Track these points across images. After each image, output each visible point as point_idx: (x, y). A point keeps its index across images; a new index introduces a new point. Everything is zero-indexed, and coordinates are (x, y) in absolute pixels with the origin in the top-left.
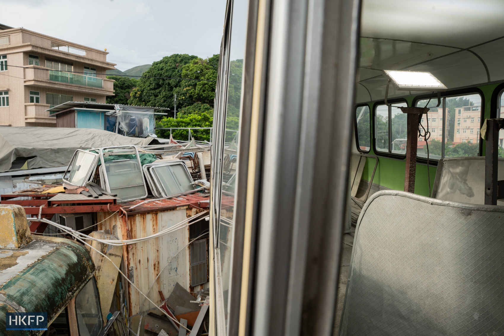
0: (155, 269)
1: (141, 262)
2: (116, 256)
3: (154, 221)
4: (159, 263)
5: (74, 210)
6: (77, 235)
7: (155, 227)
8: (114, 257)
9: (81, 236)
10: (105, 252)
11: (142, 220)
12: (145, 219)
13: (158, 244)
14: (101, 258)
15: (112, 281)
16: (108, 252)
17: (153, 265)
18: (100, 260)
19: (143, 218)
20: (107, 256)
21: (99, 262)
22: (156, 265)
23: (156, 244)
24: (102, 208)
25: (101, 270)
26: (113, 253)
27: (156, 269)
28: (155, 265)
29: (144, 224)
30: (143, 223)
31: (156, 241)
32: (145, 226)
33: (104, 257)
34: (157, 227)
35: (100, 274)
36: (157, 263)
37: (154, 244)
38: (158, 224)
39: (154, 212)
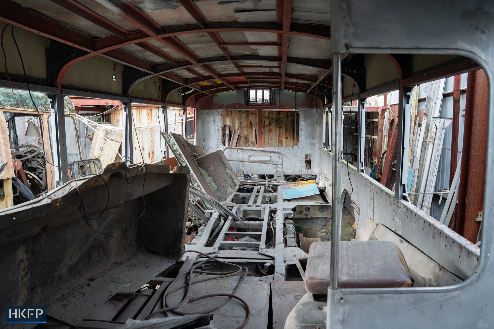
0: (149, 157)
1: (137, 149)
2: (116, 141)
3: (149, 115)
4: (153, 153)
5: (85, 103)
6: (86, 121)
7: (150, 121)
8: (114, 142)
9: (89, 122)
10: (108, 138)
11: (138, 112)
12: (140, 112)
13: (153, 136)
14: (104, 142)
15: (111, 159)
16: (110, 138)
17: (148, 154)
18: (103, 143)
19: (138, 111)
20: (109, 140)
21: (102, 144)
22: (151, 154)
23: (151, 135)
24: (107, 102)
25: (103, 150)
26: (114, 139)
27: (151, 157)
28: (149, 154)
29: (139, 117)
30: (138, 115)
31: (151, 133)
32: (140, 118)
33: (107, 141)
34: (151, 121)
35: (102, 154)
36: (151, 152)
37: (149, 135)
38: (152, 119)
39: (149, 108)
